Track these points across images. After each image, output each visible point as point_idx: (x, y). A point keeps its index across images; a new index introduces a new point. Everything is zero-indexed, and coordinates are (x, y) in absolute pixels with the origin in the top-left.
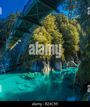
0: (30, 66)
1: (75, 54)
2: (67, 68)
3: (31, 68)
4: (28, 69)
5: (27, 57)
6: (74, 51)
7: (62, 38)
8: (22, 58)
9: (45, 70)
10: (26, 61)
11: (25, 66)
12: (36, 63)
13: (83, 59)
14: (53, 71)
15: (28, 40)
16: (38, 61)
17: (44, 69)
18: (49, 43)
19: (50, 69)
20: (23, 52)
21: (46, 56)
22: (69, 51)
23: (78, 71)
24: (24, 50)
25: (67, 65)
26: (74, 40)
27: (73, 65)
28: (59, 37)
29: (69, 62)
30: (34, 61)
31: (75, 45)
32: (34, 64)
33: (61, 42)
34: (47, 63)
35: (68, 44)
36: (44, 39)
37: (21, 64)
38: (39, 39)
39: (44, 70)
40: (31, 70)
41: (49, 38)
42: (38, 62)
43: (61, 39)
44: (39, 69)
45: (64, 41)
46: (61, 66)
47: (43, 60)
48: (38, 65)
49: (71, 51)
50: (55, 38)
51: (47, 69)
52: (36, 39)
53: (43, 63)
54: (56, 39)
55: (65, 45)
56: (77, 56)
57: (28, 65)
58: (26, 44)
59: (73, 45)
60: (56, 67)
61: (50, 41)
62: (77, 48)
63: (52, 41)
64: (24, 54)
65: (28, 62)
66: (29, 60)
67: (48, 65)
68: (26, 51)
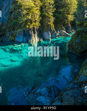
0: (15, 37)
1: (67, 24)
2: (57, 38)
3: (17, 39)
4: (13, 40)
5: (10, 26)
6: (67, 20)
7: (53, 5)
9: (33, 40)
10: (10, 31)
11: (8, 37)
12: (23, 33)
13: (79, 29)
14: (42, 41)
15: (9, 4)
18: (37, 10)
19: (38, 39)
20: (4, 20)
21: (33, 25)
22: (60, 20)
23: (72, 40)
24: (5, 18)
25: (57, 35)
26: (69, 9)
27: (64, 35)
28: (49, 3)
29: (60, 31)
30: (20, 32)
31: (68, 14)
32: (19, 34)
33: (52, 10)
34: (34, 33)
35: (60, 13)
36: (31, 4)
37: (3, 35)
38: (24, 4)
39: (31, 41)
40: (17, 41)
41: (37, 3)
42: (24, 32)
43: (51, 6)
44: (26, 39)
45: (55, 9)
46: (50, 36)
47: (30, 30)
48: (25, 35)
49: (63, 21)
50: (44, 3)
51: (35, 40)
52: (20, 3)
53: (30, 33)
54: (46, 6)
55: (56, 13)
56: (69, 25)
57: (12, 35)
58: (7, 9)
59: (67, 15)
60: (45, 36)
61: (39, 8)
62: (71, 18)
63: (40, 7)
64: (6, 23)
65: (13, 32)
66: (14, 30)
67: (36, 35)
68: (9, 19)
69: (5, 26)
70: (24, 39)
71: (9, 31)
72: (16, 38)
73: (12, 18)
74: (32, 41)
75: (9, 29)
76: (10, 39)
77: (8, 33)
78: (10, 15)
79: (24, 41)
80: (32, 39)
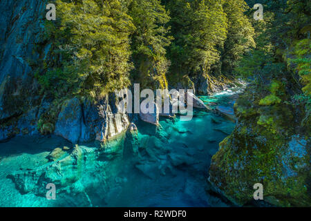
0: (53, 121)
4: (48, 133)
5: (40, 88)
8: (16, 94)
9: (109, 134)
10: (39, 104)
11: (33, 122)
12: (78, 113)
14: (134, 131)
15: (35, 17)
16: (82, 106)
17: (106, 134)
20: (19, 69)
21: (111, 88)
32: (68, 115)
34: (114, 110)
44: (87, 133)
46: (157, 115)
48: (84, 119)
51: (116, 130)
53: (101, 112)
57: (47, 117)
60: (143, 115)
65: (47, 105)
67: (118, 115)
68: (34, 66)
69: (20, 87)
70: (83, 132)
71: (34, 104)
72: (57, 126)
73: (45, 64)
74: (107, 138)
75: (36, 97)
76: (39, 130)
77: (34, 109)
78: (40, 51)
79: (83, 136)
80: (106, 131)
